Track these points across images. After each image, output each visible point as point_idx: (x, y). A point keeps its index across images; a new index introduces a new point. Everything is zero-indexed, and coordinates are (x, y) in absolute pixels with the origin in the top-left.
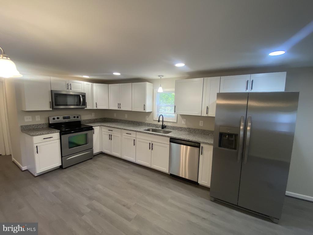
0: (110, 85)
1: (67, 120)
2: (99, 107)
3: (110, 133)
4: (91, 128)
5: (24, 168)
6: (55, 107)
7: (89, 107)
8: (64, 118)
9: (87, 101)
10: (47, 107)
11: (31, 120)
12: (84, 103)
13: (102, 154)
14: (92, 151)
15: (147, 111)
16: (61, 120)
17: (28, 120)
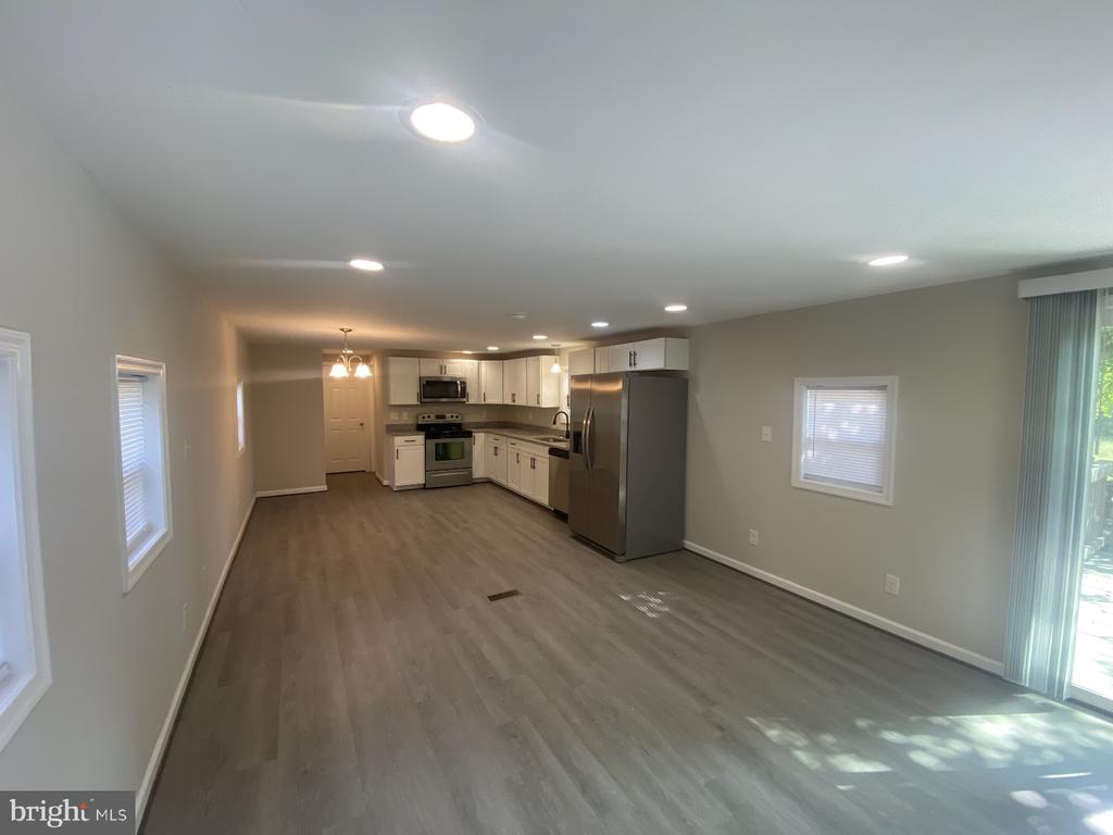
0: (505, 361)
1: (441, 421)
2: (489, 401)
3: (496, 444)
4: (469, 435)
5: (385, 483)
6: (424, 400)
7: (472, 400)
8: (438, 417)
9: (468, 390)
10: (414, 401)
11: (397, 418)
12: (464, 394)
13: (489, 482)
14: (471, 473)
15: (543, 406)
16: (433, 420)
17: (394, 418)
